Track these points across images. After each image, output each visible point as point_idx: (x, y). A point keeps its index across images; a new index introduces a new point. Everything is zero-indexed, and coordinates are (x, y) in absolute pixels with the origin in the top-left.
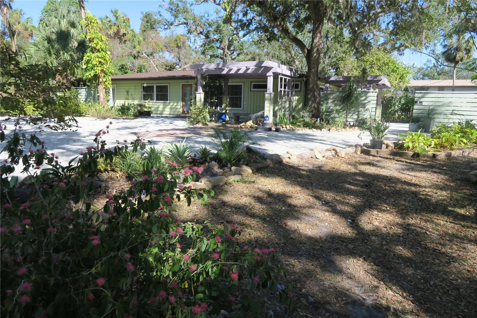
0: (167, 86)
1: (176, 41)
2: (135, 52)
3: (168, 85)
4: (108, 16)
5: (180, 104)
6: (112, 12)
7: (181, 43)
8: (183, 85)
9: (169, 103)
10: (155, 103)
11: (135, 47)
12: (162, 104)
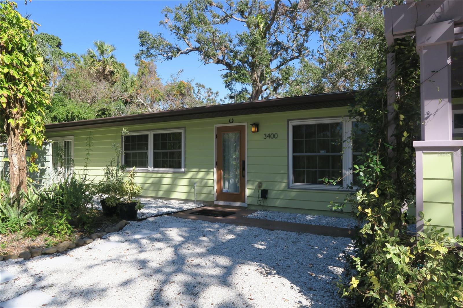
0: (180, 134)
1: (180, 87)
2: (126, 96)
3: (182, 131)
4: (92, 51)
5: (213, 176)
6: (97, 45)
7: (185, 90)
8: (218, 129)
9: (185, 173)
10: (152, 172)
11: (126, 90)
12: (169, 176)
